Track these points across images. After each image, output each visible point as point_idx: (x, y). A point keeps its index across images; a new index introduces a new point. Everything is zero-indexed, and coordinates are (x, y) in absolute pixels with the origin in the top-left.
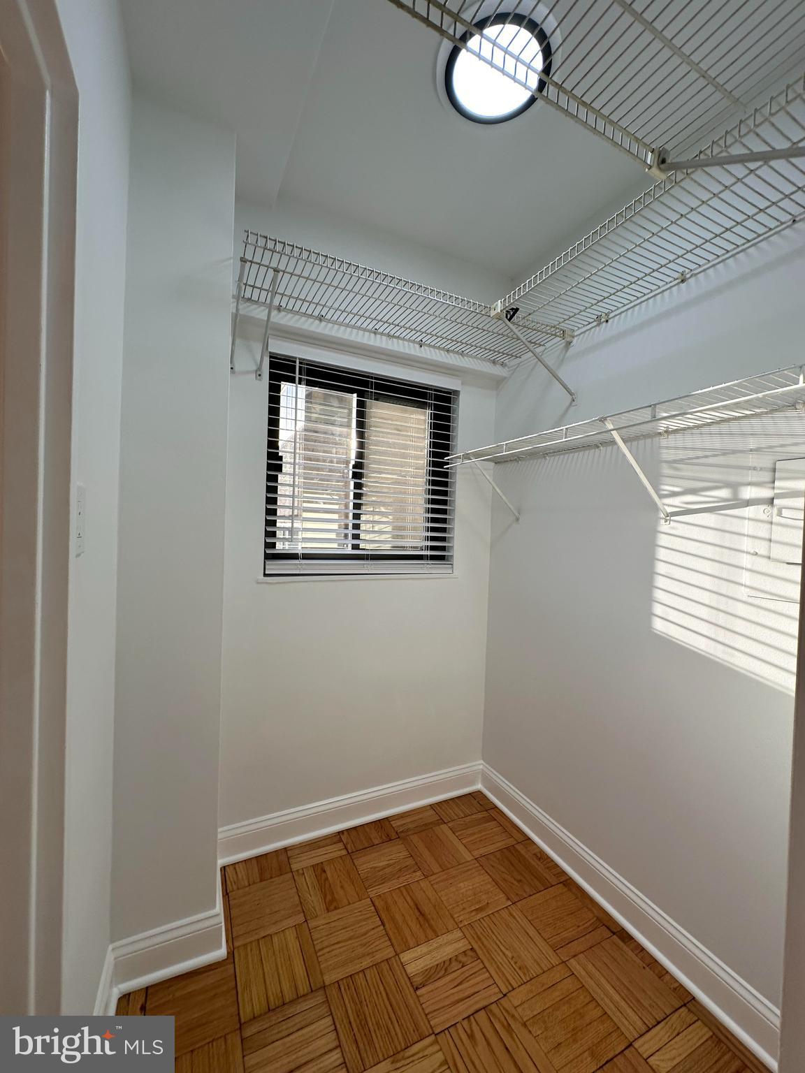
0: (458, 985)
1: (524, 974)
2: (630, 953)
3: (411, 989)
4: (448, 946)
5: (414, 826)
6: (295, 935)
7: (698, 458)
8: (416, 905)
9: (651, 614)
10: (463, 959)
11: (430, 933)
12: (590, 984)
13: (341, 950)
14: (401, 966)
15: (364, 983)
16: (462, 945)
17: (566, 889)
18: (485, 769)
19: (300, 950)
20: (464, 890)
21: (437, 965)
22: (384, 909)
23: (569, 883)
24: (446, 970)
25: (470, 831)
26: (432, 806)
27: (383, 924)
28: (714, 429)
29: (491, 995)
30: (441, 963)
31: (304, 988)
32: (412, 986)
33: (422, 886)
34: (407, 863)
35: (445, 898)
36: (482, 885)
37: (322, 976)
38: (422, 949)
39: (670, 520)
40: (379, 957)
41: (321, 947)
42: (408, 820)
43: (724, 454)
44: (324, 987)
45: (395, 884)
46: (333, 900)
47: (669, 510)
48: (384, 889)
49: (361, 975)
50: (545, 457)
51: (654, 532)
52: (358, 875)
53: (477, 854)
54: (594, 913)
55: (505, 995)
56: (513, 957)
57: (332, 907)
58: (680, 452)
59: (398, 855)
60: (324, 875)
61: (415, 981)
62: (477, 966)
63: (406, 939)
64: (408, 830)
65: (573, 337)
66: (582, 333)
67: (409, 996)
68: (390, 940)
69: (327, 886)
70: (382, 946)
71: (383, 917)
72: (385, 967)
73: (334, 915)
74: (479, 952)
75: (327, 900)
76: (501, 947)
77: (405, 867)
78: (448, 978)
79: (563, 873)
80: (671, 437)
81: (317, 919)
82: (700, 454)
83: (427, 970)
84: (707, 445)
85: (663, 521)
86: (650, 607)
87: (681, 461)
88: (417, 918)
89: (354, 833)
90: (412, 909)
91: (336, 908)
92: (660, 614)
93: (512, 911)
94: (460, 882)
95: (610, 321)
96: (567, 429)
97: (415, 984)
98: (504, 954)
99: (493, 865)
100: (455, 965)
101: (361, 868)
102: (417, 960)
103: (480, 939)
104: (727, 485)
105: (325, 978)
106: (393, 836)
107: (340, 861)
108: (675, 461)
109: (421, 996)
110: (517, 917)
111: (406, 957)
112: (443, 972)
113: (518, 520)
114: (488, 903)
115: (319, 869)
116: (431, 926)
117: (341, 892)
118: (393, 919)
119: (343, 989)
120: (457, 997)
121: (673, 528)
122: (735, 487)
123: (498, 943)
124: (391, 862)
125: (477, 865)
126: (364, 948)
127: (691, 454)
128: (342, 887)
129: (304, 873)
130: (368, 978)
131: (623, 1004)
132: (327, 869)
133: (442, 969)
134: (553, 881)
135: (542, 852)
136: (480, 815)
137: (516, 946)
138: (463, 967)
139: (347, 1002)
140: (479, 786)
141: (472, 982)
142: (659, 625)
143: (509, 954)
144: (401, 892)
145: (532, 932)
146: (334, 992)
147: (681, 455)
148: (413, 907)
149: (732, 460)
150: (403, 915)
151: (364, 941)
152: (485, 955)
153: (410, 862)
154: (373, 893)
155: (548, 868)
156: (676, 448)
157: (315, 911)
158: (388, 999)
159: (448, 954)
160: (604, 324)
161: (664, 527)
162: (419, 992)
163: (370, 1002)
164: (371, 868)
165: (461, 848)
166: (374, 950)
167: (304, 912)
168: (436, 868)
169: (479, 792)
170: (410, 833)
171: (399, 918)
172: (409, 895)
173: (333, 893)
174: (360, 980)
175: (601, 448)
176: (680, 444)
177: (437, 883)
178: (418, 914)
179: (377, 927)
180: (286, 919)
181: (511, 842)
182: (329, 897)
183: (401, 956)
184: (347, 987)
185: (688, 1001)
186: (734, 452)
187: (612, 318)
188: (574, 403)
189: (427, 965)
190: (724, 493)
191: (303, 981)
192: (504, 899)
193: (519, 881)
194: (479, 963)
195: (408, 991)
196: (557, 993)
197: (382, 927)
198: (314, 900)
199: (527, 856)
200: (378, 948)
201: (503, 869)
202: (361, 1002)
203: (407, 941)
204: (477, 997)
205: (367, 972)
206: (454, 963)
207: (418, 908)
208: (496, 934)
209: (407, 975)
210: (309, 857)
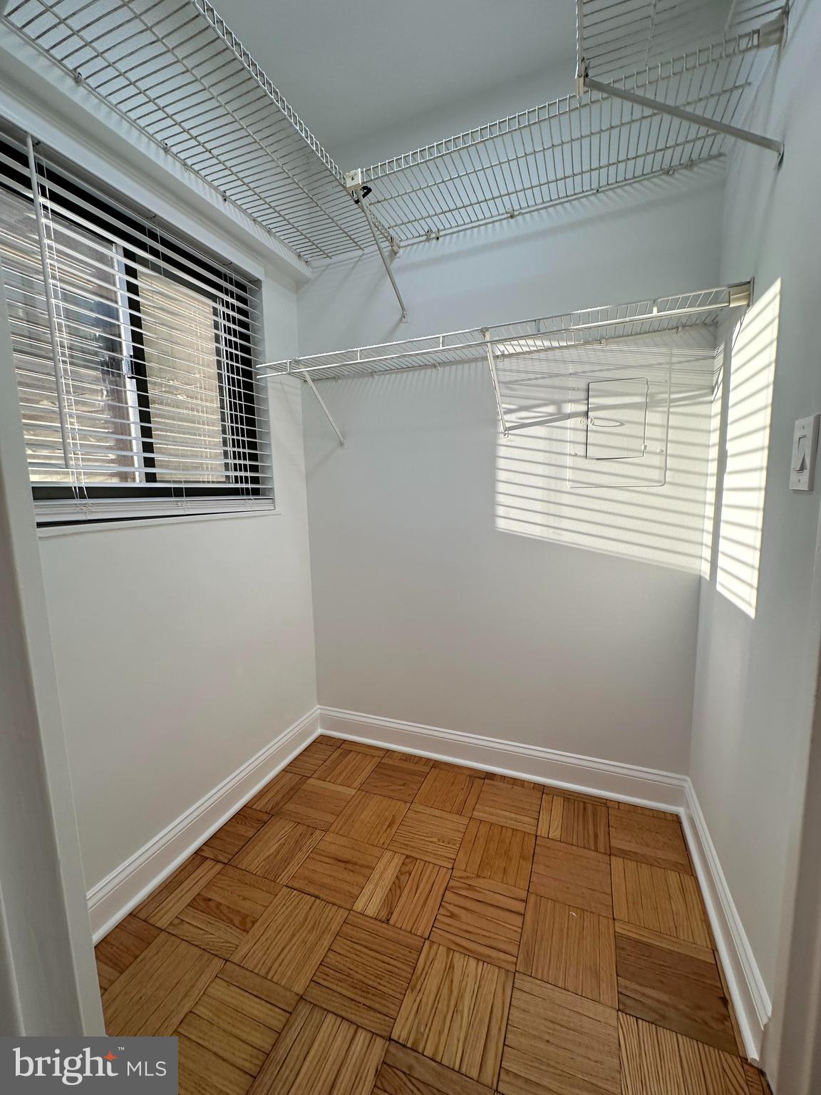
0: (417, 891)
1: (454, 844)
2: (500, 784)
3: (384, 925)
4: (387, 869)
5: (280, 796)
6: (225, 984)
7: (530, 379)
8: (336, 859)
9: (495, 516)
10: (406, 869)
11: (367, 871)
12: (493, 819)
13: (292, 953)
14: (360, 916)
15: (338, 958)
16: (397, 860)
17: (438, 770)
18: (323, 712)
19: (242, 992)
20: (368, 818)
21: (390, 889)
22: (307, 884)
23: (436, 764)
24: (400, 888)
25: (337, 771)
26: (285, 770)
27: (317, 897)
28: (543, 355)
29: (444, 876)
30: (392, 886)
31: (276, 1020)
32: (383, 922)
33: (329, 840)
34: (299, 833)
35: (357, 835)
36: (379, 806)
37: (290, 990)
38: (369, 887)
39: (508, 434)
40: (334, 927)
41: (267, 969)
42: (270, 795)
43: (550, 377)
44: (301, 997)
45: (301, 856)
46: (244, 917)
47: (508, 425)
48: (293, 868)
49: (330, 955)
50: (372, 376)
51: (495, 445)
52: (254, 877)
53: (357, 784)
54: (464, 774)
55: (453, 869)
56: (439, 840)
57: (249, 925)
58: (514, 374)
59: (283, 831)
60: (212, 904)
61: (383, 916)
62: (419, 865)
63: (348, 892)
64: (277, 804)
65: (399, 247)
66: (408, 245)
67: (386, 931)
68: (334, 904)
69: (226, 911)
70: (331, 915)
71: (311, 890)
72: (347, 929)
73: (256, 930)
74: (414, 854)
75: (237, 923)
76: (427, 839)
77: (300, 835)
78: (406, 891)
79: (428, 760)
80: (506, 360)
81: (239, 948)
82: (532, 376)
83: (385, 900)
84: (538, 369)
85: (503, 435)
86: (494, 510)
87: (515, 382)
88: (345, 868)
89: (216, 843)
90: (334, 865)
91: (254, 923)
92: (502, 515)
93: (415, 809)
94: (360, 815)
95: (441, 239)
96: (443, 337)
97: (384, 919)
98: (431, 842)
99: (376, 785)
100: (404, 878)
101: (252, 868)
102: (370, 901)
103: (407, 845)
104: (552, 402)
105: (295, 991)
106: (265, 817)
107: (223, 877)
108: (510, 382)
109: (395, 923)
110: (421, 810)
111: (359, 906)
112: (398, 891)
113: (342, 444)
114: (393, 816)
115: (201, 903)
116: (362, 866)
117: (247, 904)
118: (323, 886)
119: (322, 982)
120: (422, 900)
121: (512, 441)
122: (558, 404)
123: (423, 838)
124: (282, 841)
125: (363, 793)
126: (314, 932)
127: (524, 376)
128: (244, 899)
129: (183, 920)
130: (340, 951)
131: (518, 817)
132: (210, 895)
133: (396, 888)
134: (426, 769)
135: (404, 754)
136: (336, 754)
137: (435, 831)
138: (410, 875)
139: (335, 987)
140: (320, 731)
141: (424, 881)
142: (502, 524)
143: (435, 840)
144: (313, 858)
145: (438, 813)
146: (315, 992)
147: (515, 377)
148: (334, 862)
149: (556, 381)
150: (330, 876)
151: (310, 926)
152: (420, 853)
153: (301, 829)
154: (283, 880)
155: (416, 763)
156: (510, 371)
157: (230, 943)
158: (371, 950)
159: (392, 875)
160: (434, 241)
161: (503, 440)
162: (392, 922)
163: (356, 967)
164: (264, 860)
165: (340, 789)
166: (326, 924)
167: (216, 955)
168: (330, 818)
169: (322, 736)
170: (281, 805)
171: (327, 880)
172: (322, 856)
173: (238, 912)
174: (332, 958)
175: (439, 368)
176: (514, 367)
177: (340, 829)
178: (343, 865)
179: (313, 905)
180: (197, 980)
181: (376, 760)
182: (237, 920)
183: (355, 908)
184: (325, 976)
185: (542, 789)
186: (558, 375)
187: (442, 236)
188: (404, 320)
189: (382, 897)
190: (551, 409)
191: (272, 1014)
192: (403, 804)
193: (404, 785)
194: (419, 863)
195: (382, 928)
196: (481, 840)
197: (318, 901)
198: (219, 934)
199: (396, 764)
200: (328, 920)
201: (386, 784)
202: (349, 976)
203: (350, 893)
204: (436, 888)
205: (335, 947)
206: (402, 878)
207: (339, 861)
208: (415, 832)
209: (372, 918)
210: (176, 900)
